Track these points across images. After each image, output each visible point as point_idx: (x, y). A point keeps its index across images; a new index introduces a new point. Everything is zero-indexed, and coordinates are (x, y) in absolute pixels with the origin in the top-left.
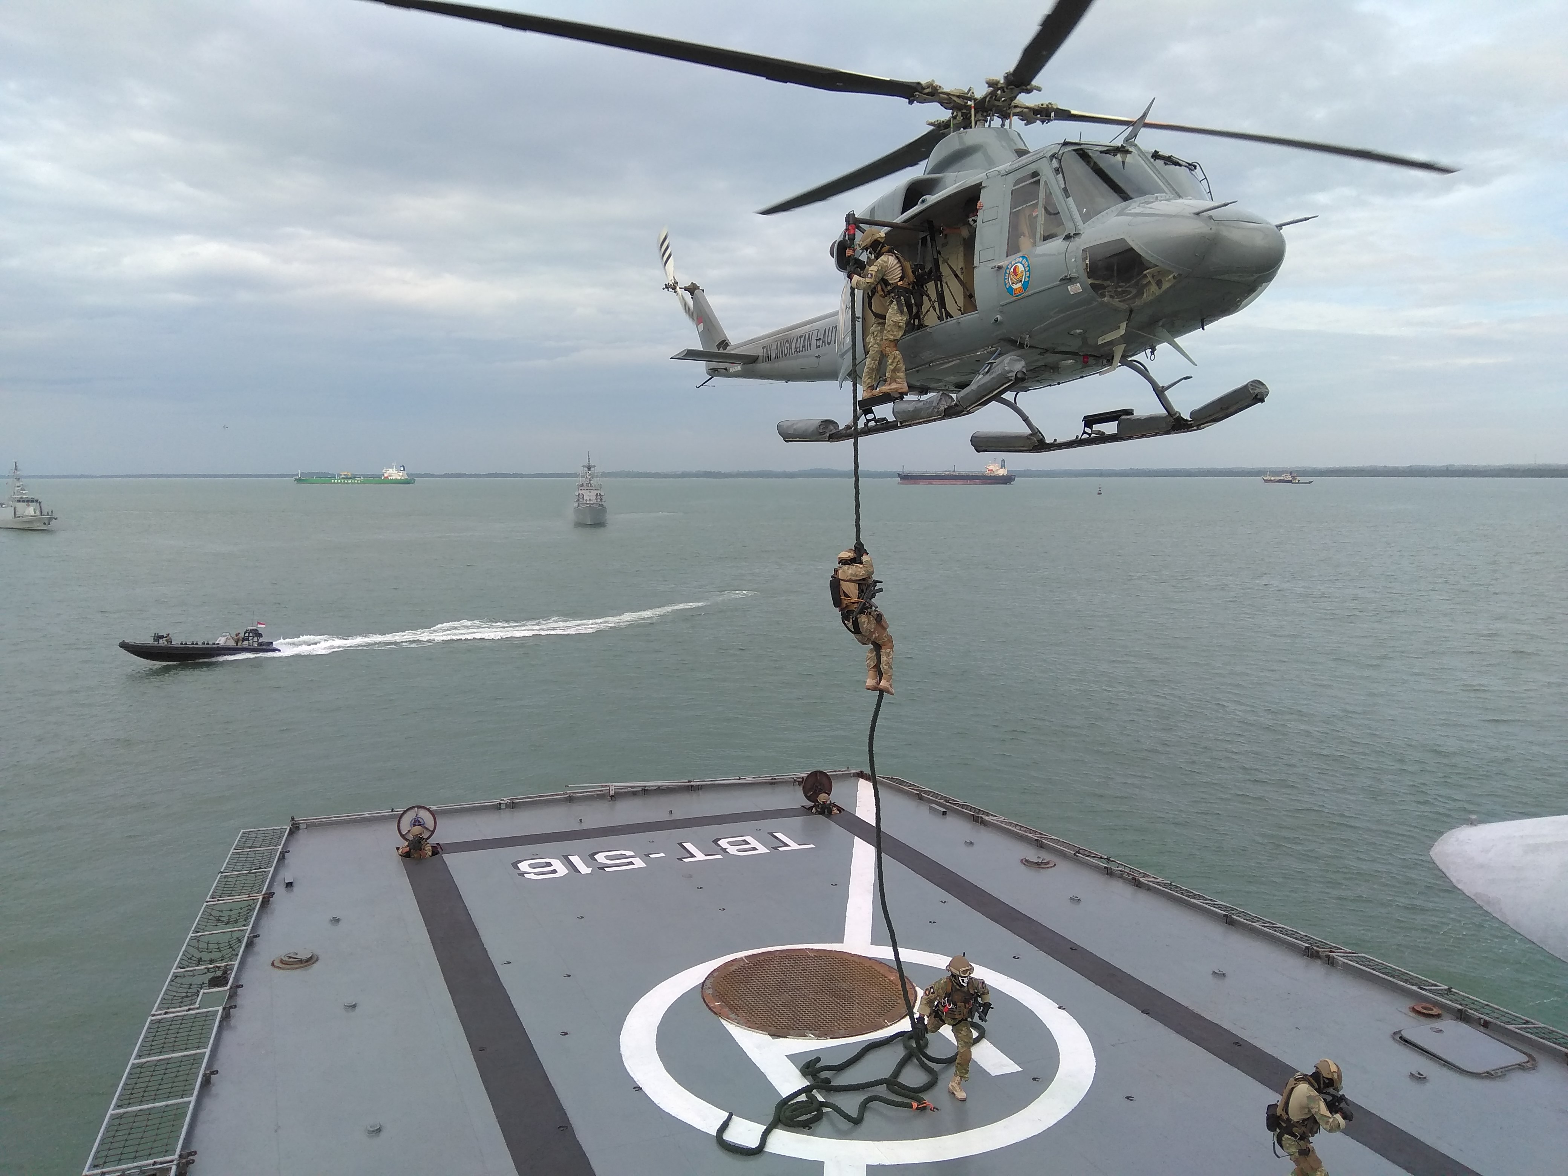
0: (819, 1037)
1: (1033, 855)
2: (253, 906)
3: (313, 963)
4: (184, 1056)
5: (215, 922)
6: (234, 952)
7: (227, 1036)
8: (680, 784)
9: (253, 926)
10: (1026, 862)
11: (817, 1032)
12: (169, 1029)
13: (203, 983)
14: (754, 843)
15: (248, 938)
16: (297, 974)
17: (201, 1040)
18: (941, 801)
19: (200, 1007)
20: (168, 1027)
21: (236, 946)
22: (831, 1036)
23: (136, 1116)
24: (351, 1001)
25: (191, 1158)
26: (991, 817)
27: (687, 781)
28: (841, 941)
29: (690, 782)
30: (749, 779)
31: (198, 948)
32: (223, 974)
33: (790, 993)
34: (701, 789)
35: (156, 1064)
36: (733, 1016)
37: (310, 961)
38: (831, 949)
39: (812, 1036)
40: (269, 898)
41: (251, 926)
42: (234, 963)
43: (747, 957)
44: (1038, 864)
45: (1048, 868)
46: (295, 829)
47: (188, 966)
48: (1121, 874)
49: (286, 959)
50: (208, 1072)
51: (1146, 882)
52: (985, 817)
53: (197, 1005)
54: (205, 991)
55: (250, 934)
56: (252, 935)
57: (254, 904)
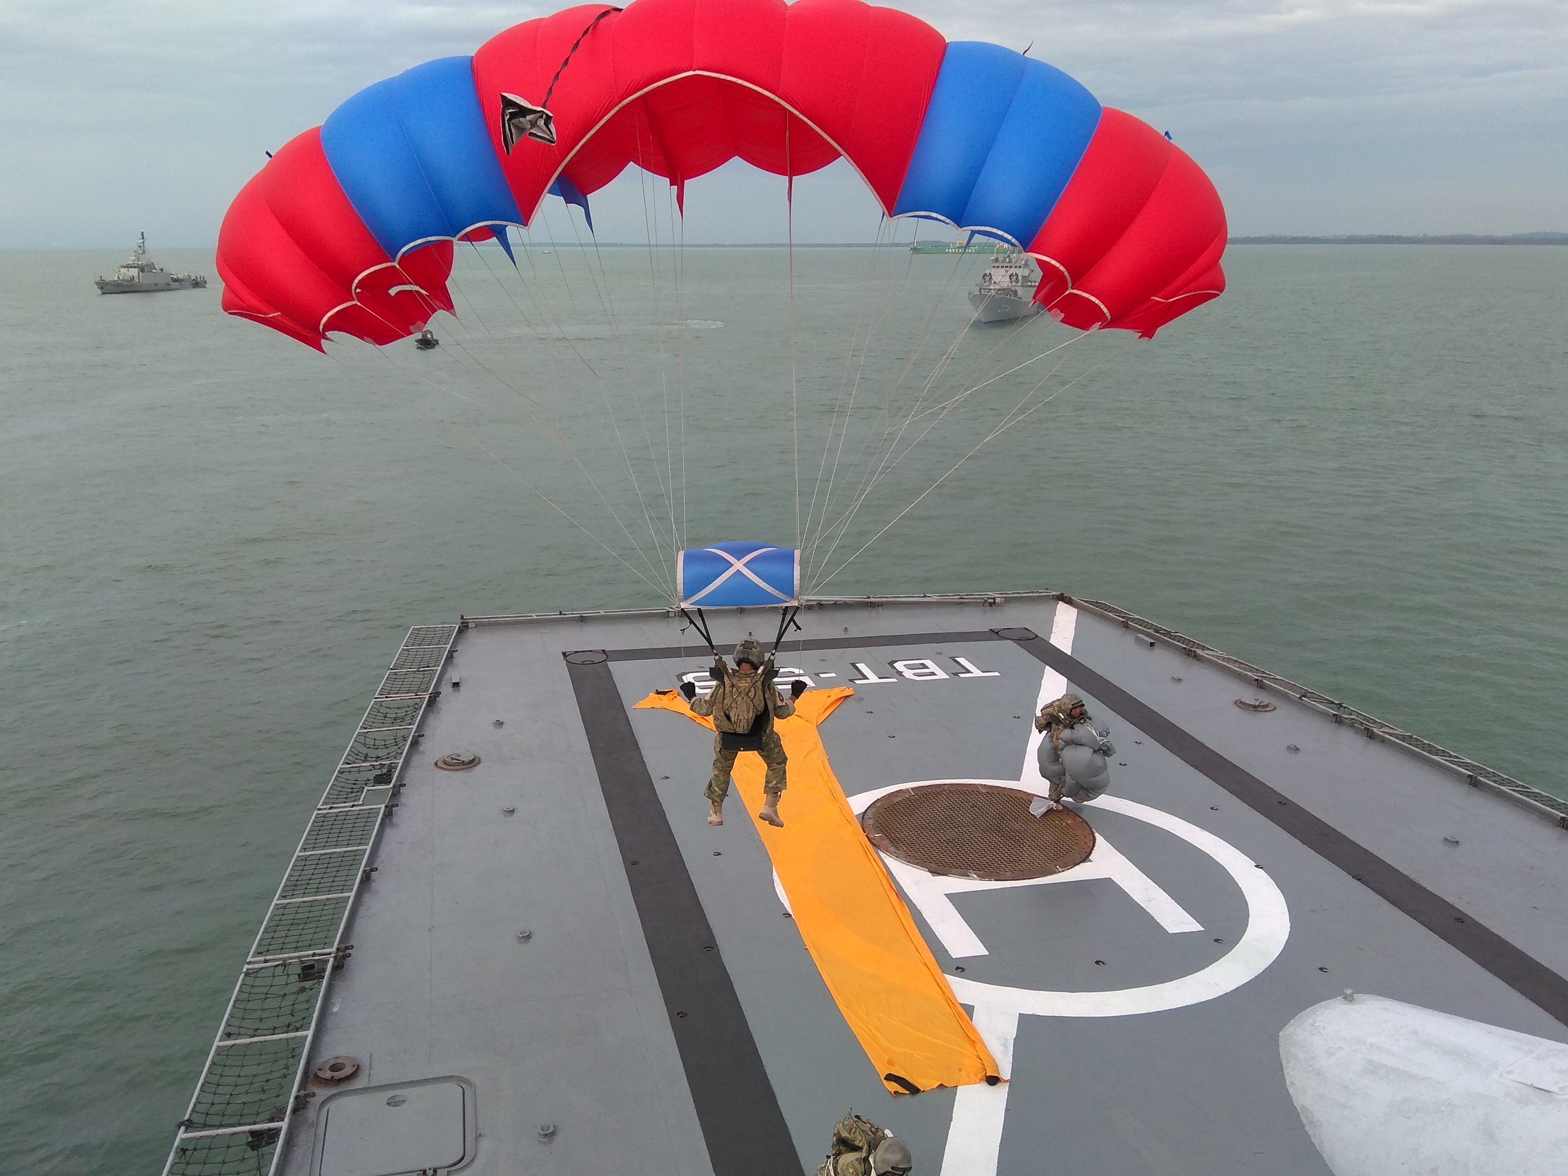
0: (982, 877)
1: (1250, 696)
2: (420, 704)
3: (475, 766)
4: (346, 852)
5: (383, 718)
6: (399, 751)
7: (389, 832)
8: (858, 600)
9: (418, 725)
10: (1240, 704)
11: (981, 873)
12: (333, 824)
13: (368, 780)
14: (932, 666)
15: (413, 736)
16: (460, 775)
17: (363, 837)
18: (1150, 631)
19: (363, 803)
20: (332, 822)
21: (402, 744)
22: (995, 878)
23: (299, 907)
24: (509, 805)
25: (348, 951)
26: (1206, 652)
27: (866, 597)
28: (1017, 778)
29: (869, 598)
30: (935, 598)
31: (365, 745)
32: (388, 771)
33: (956, 830)
34: (881, 606)
35: (320, 857)
36: (893, 849)
37: (473, 763)
38: (1005, 786)
39: (975, 876)
40: (435, 697)
41: (416, 725)
42: (397, 761)
43: (913, 789)
44: (1255, 707)
45: (1266, 711)
46: (464, 628)
47: (354, 763)
48: (1353, 723)
49: (449, 760)
50: (368, 869)
51: (1381, 734)
52: (1199, 652)
53: (361, 802)
54: (370, 788)
55: (415, 733)
56: (417, 734)
57: (421, 702)
